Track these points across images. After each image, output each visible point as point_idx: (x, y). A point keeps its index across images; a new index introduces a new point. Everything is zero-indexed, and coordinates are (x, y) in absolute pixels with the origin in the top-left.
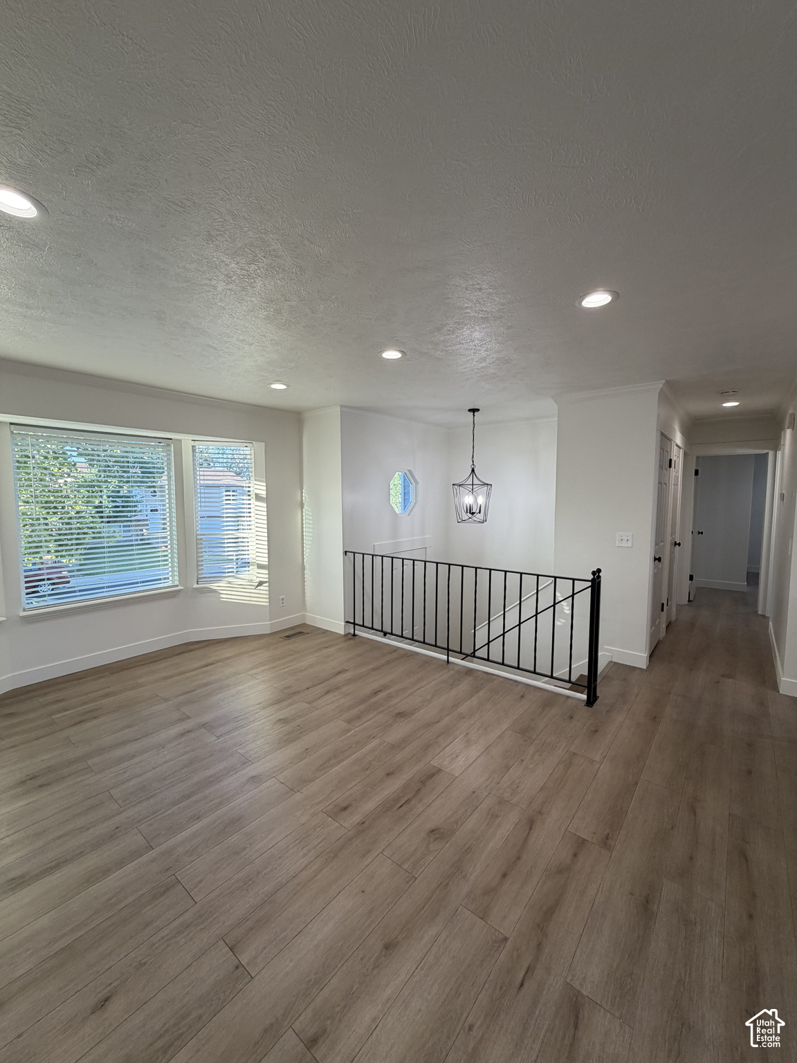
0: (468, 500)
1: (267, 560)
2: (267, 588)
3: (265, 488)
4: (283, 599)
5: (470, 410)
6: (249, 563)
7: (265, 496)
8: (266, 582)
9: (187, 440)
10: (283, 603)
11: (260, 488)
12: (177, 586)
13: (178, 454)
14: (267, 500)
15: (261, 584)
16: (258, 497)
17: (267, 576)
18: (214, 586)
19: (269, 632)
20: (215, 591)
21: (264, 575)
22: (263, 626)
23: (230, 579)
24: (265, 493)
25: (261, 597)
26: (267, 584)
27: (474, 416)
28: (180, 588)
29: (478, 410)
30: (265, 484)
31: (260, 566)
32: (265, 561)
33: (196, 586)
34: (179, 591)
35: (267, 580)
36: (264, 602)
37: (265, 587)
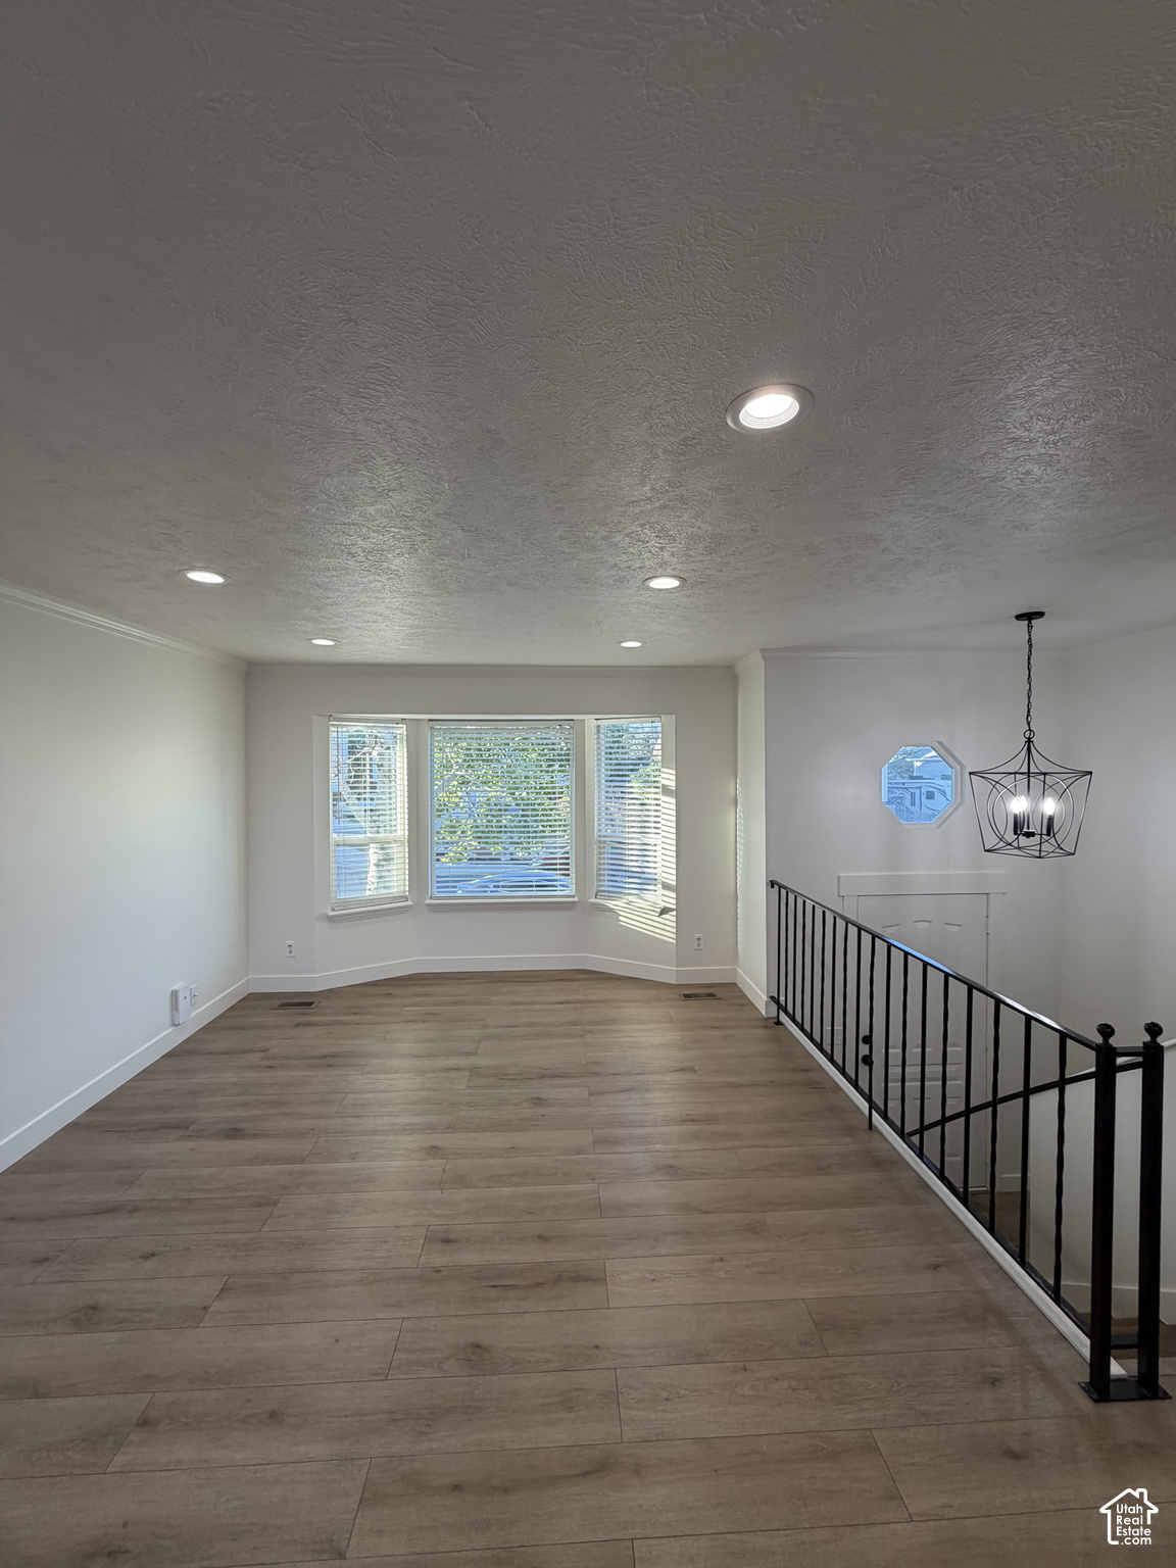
0: (1019, 805)
1: (674, 878)
2: (674, 919)
3: (674, 778)
4: (699, 939)
5: (1019, 617)
6: (656, 880)
7: (674, 789)
8: (672, 910)
9: (590, 721)
10: (699, 945)
11: (668, 778)
12: (574, 896)
13: (580, 737)
14: (677, 794)
15: (665, 911)
16: (666, 790)
17: (674, 901)
18: (611, 904)
19: (674, 983)
20: (612, 910)
21: (669, 898)
22: (667, 971)
23: (630, 898)
24: (673, 784)
25: (665, 929)
26: (674, 913)
27: (1030, 626)
28: (576, 899)
29: (1041, 614)
30: (674, 772)
31: (665, 886)
32: (672, 880)
33: (593, 900)
34: (574, 903)
35: (674, 907)
36: (670, 936)
37: (671, 917)
